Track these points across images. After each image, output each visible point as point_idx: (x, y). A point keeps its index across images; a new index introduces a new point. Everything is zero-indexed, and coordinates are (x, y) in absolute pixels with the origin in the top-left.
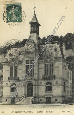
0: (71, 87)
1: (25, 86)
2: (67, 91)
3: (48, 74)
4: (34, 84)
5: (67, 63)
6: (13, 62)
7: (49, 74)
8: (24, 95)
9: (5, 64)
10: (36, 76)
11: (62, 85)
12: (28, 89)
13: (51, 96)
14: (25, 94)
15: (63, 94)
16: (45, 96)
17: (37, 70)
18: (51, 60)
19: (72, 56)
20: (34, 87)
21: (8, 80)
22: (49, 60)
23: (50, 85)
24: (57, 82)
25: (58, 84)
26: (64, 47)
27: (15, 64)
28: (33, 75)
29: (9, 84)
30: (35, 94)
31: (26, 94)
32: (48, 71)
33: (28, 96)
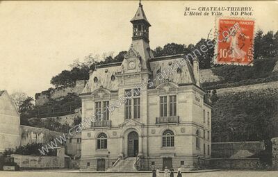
0: (210, 139)
1: (123, 138)
2: (202, 147)
3: (166, 115)
4: (140, 135)
5: (201, 94)
6: (101, 94)
7: (168, 115)
8: (122, 155)
9: (85, 98)
10: (144, 119)
11: (193, 135)
12: (129, 142)
13: (173, 156)
14: (123, 153)
15: (196, 152)
16: (162, 157)
17: (146, 108)
18: (173, 89)
19: (211, 81)
20: (140, 139)
21: (92, 126)
22: (167, 88)
23: (170, 136)
24: (183, 130)
25: (186, 133)
26: (196, 65)
27: (104, 96)
28: (139, 117)
29: (94, 134)
30: (142, 152)
31: (126, 153)
32: (166, 109)
33: (129, 156)
